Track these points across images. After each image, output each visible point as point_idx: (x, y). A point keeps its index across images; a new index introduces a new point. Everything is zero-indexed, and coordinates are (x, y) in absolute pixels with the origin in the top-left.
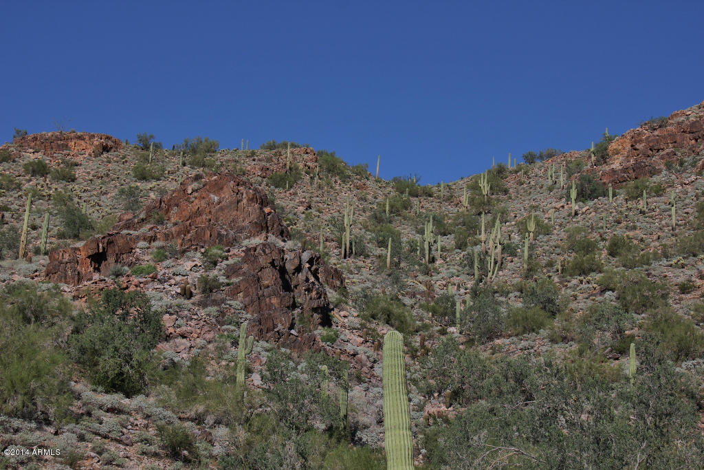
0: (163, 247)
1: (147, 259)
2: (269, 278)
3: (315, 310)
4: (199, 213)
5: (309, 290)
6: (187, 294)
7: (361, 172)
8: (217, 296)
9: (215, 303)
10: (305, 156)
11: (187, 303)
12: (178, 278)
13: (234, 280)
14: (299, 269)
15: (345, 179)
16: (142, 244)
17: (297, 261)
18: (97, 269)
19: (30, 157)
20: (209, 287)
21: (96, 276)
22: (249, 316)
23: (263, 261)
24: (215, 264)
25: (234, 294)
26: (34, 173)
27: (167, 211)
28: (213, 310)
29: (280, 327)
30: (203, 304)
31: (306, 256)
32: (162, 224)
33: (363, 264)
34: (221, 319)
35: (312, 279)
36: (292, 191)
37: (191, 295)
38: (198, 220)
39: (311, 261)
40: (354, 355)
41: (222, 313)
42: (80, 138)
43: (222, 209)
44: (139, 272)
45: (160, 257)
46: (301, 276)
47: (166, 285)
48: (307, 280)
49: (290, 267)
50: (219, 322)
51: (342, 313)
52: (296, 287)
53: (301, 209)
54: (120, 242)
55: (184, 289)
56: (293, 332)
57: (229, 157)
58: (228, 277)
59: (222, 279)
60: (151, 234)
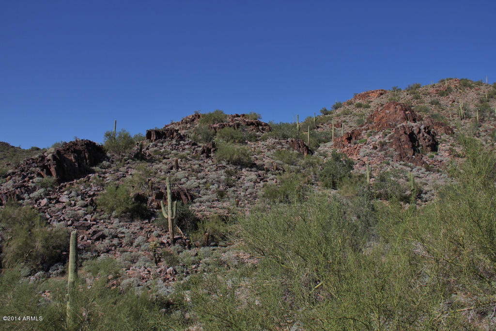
0: (371, 132)
1: (365, 137)
2: (404, 138)
3: (427, 146)
4: (383, 117)
5: (424, 139)
6: (375, 148)
7: (480, 84)
8: (385, 147)
9: (385, 150)
10: (455, 82)
11: (375, 151)
12: (373, 143)
13: (391, 141)
14: (419, 132)
15: (471, 87)
16: (364, 132)
17: (418, 130)
18: (350, 143)
19: (358, 101)
20: (383, 144)
21: (349, 145)
22: (396, 153)
23: (401, 132)
24: (386, 135)
25: (391, 146)
26: (358, 107)
27: (373, 118)
28: (383, 152)
29: (409, 155)
30: (380, 151)
31: (422, 127)
32: (371, 123)
33: (468, 121)
34: (386, 155)
35: (426, 135)
36: (447, 97)
37: (376, 148)
38: (383, 120)
39: (425, 129)
40: (441, 162)
41: (386, 153)
42: (373, 92)
43: (390, 115)
44: (361, 142)
45: (369, 135)
46: (421, 135)
47: (369, 146)
48: (423, 135)
49: (416, 132)
50: (385, 157)
51: (443, 145)
52: (419, 139)
53: (450, 103)
54: (356, 132)
55: (374, 146)
56: (413, 156)
57: (424, 89)
58: (389, 140)
59: (387, 141)
60: (367, 127)
